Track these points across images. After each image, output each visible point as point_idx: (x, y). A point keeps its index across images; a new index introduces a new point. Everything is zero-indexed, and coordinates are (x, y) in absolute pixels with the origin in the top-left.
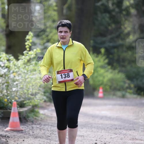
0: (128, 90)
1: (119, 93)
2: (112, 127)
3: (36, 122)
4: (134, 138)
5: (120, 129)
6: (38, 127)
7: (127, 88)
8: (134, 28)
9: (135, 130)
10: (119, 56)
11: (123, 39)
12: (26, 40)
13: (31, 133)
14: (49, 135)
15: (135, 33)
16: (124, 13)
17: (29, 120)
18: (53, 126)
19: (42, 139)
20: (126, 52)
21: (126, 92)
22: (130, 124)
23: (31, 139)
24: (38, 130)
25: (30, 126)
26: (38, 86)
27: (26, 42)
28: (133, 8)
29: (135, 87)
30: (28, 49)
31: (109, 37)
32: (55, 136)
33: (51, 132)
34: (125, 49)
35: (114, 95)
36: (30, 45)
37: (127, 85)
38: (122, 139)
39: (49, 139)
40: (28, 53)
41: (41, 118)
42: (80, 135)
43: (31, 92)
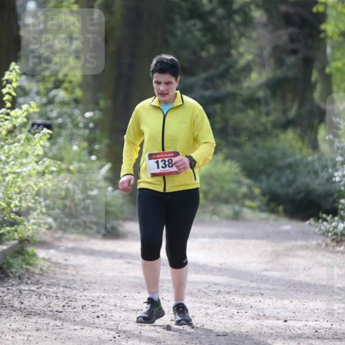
0: (248, 203)
1: (226, 210)
2: (210, 289)
3: (29, 278)
4: (262, 314)
5: (229, 293)
6: (33, 291)
7: (245, 196)
8: (260, 55)
9: (262, 294)
10: (226, 121)
11: (236, 81)
12: (5, 83)
13: (17, 304)
14: (61, 310)
15: (263, 65)
16: (238, 18)
17: (12, 273)
18: (70, 288)
19: (42, 319)
20: (241, 111)
21: (243, 205)
22: (252, 281)
23: (17, 318)
24: (34, 296)
25: (14, 289)
26: (34, 192)
27: (5, 87)
28: (258, 6)
29: (263, 194)
30: (9, 105)
31: (203, 76)
32: (75, 310)
33: (66, 302)
34: (239, 104)
35: (214, 213)
36: (14, 94)
37: (244, 190)
38: (231, 317)
39: (60, 319)
40: (8, 114)
41: (41, 270)
42: (134, 308)
43: (16, 206)
